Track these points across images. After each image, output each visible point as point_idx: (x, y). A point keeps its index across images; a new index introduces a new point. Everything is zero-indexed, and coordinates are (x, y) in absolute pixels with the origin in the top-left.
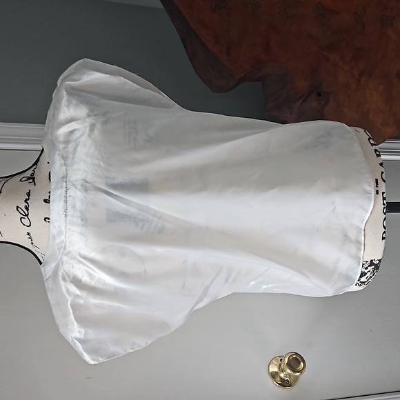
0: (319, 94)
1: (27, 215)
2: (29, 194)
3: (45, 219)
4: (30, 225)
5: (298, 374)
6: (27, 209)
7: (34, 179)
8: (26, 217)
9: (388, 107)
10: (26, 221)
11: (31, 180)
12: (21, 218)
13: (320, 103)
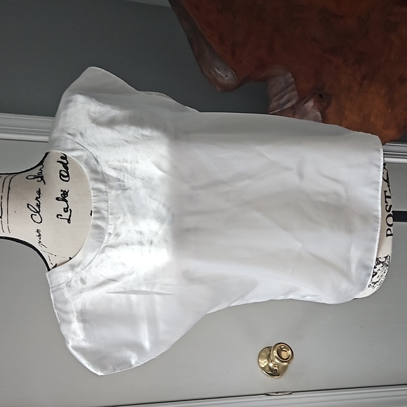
0: (321, 96)
1: (38, 212)
2: (39, 192)
3: (58, 215)
4: (41, 222)
5: (286, 364)
6: (38, 206)
7: (42, 178)
8: (37, 214)
9: (389, 111)
10: (37, 218)
11: (40, 179)
12: (32, 215)
13: (321, 105)
